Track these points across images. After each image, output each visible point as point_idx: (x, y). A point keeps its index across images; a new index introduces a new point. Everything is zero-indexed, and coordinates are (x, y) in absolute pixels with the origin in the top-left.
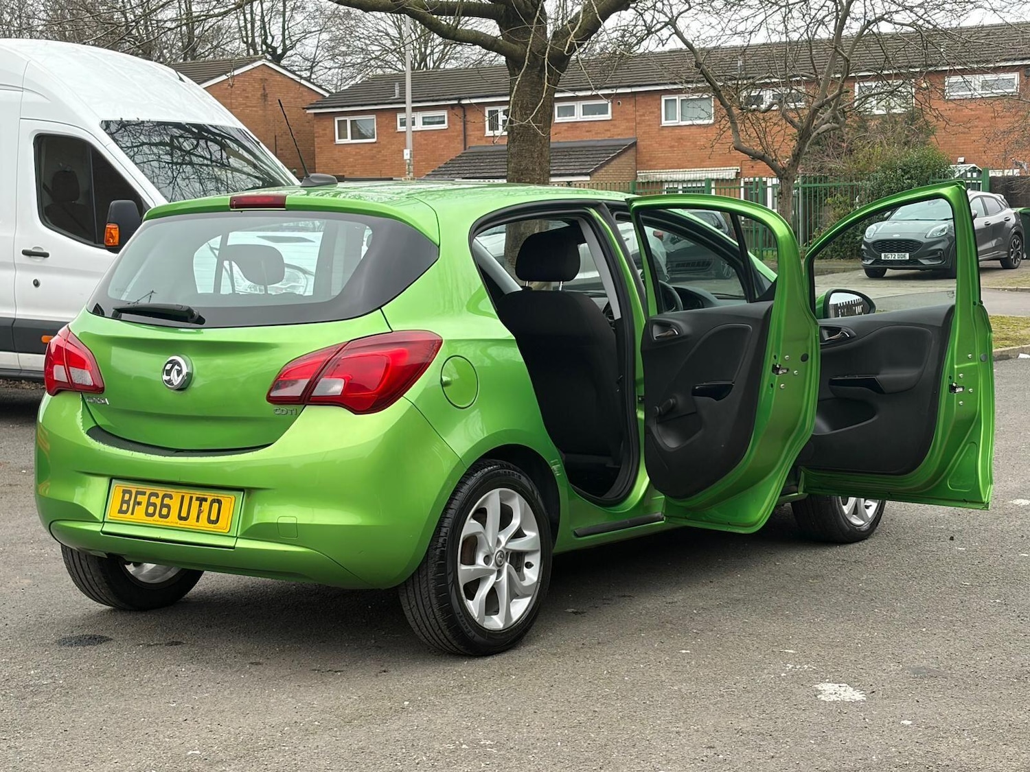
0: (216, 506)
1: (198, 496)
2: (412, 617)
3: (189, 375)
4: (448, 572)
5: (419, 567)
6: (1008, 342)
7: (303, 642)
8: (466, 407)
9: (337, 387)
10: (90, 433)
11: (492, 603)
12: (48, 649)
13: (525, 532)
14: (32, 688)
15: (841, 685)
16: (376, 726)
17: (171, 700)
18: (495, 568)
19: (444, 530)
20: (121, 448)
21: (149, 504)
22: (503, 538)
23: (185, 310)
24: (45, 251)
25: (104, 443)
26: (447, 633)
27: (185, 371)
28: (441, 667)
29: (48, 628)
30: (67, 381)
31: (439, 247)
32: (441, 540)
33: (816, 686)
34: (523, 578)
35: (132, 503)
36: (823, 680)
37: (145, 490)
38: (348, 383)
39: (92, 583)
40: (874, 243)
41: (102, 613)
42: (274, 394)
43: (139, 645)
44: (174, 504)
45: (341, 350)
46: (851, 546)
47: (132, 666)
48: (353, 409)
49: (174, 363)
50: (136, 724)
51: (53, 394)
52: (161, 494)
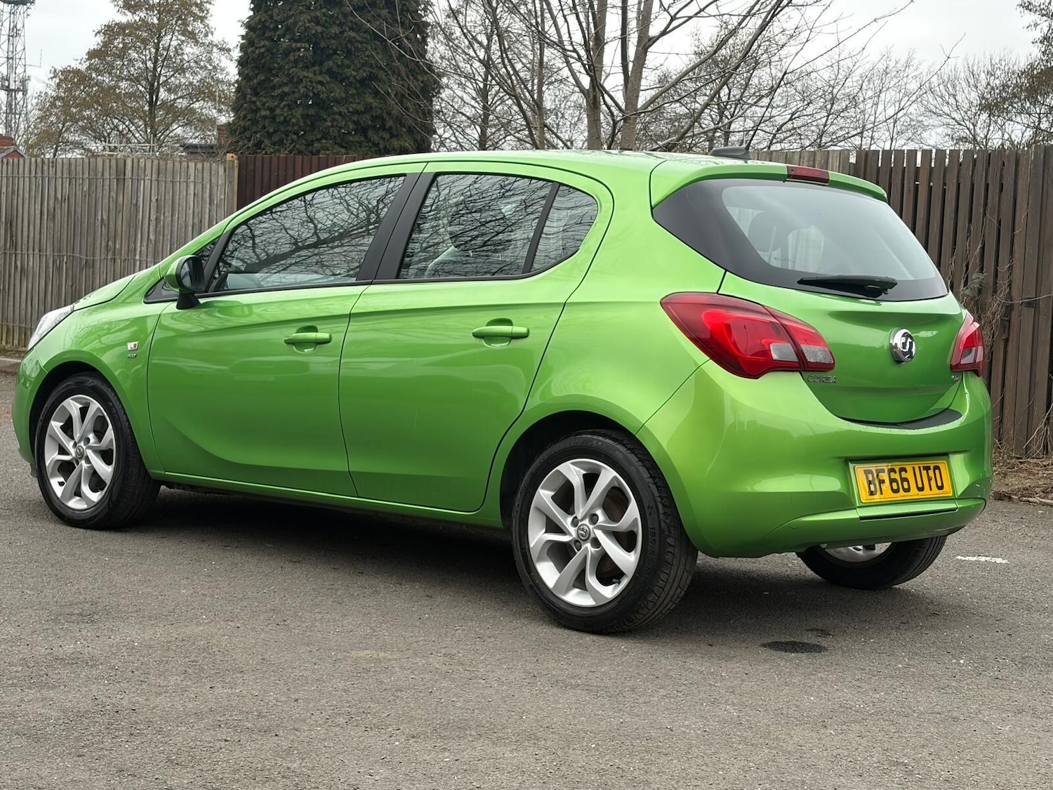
1: (923, 466)
30: (797, 361)
35: (877, 482)
42: (962, 362)
44: (909, 475)
49: (906, 336)
51: (756, 376)
52: (897, 469)
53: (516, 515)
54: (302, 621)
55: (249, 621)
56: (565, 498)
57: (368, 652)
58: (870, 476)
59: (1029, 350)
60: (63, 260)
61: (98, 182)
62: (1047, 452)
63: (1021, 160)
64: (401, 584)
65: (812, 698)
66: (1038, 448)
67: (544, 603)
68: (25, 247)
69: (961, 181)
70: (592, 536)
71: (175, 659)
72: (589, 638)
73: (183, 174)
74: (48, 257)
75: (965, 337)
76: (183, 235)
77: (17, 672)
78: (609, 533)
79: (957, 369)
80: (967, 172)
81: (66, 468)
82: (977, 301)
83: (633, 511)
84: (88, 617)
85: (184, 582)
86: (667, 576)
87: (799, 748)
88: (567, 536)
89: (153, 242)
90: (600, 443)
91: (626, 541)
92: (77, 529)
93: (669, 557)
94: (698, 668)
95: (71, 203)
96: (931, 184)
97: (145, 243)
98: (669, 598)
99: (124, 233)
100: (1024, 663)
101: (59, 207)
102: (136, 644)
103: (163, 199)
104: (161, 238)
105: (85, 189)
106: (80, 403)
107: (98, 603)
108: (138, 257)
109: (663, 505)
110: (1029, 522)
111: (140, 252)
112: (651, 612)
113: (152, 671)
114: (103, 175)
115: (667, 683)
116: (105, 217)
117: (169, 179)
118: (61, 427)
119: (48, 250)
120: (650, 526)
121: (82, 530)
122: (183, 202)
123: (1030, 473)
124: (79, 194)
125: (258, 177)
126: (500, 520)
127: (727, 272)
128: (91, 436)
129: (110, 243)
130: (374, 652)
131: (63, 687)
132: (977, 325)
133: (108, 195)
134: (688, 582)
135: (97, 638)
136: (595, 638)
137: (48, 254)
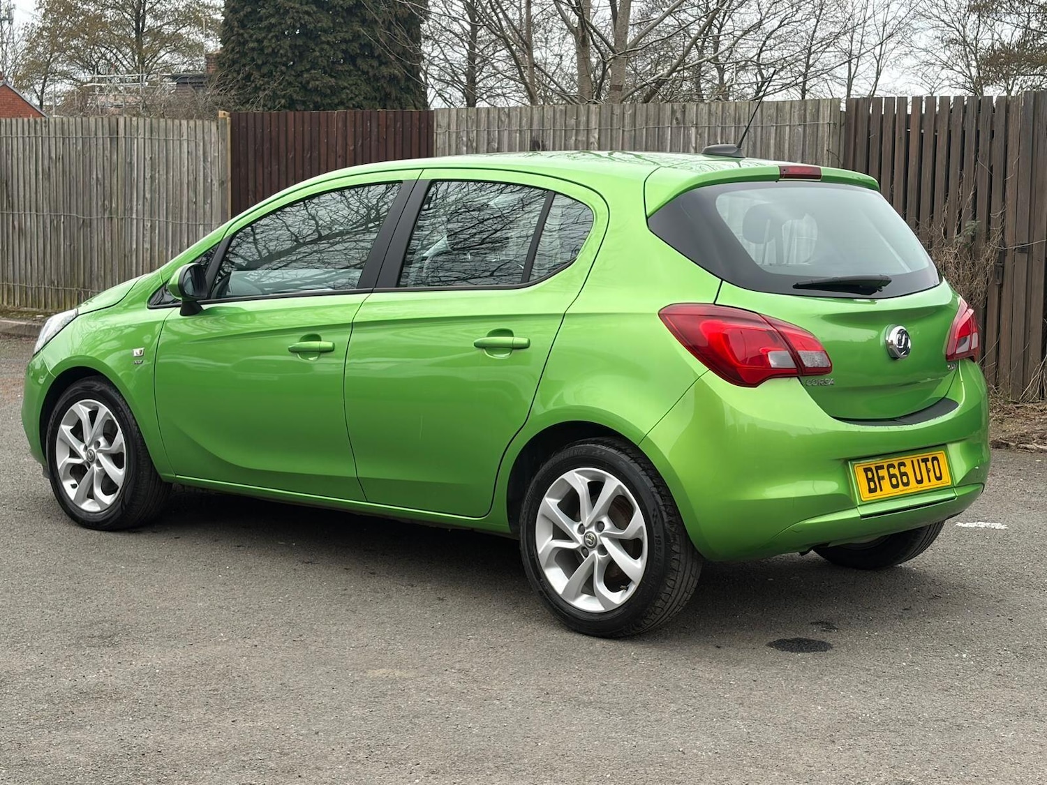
1: (921, 458)
30: (794, 367)
35: (876, 479)
37: (881, 464)
49: (902, 333)
51: (755, 385)
52: (896, 464)
53: (523, 521)
54: (317, 636)
55: (266, 637)
56: (571, 505)
57: (384, 670)
58: (870, 475)
59: (1023, 296)
60: (60, 220)
61: (92, 141)
62: (1043, 397)
63: (1011, 107)
64: (412, 586)
65: (819, 708)
66: (1034, 392)
67: (554, 609)
68: (21, 207)
69: (952, 128)
70: (599, 543)
71: (196, 688)
72: (599, 644)
73: (176, 132)
74: (45, 216)
75: (960, 326)
76: (178, 192)
77: (43, 710)
78: (614, 540)
79: (951, 358)
80: (957, 118)
81: (78, 471)
82: (970, 247)
83: (638, 520)
84: (108, 640)
85: (200, 592)
86: (673, 582)
87: (809, 768)
88: (574, 543)
89: (149, 201)
90: (603, 453)
91: (633, 548)
92: (92, 531)
93: (674, 565)
94: (707, 676)
95: (65, 163)
96: (923, 131)
97: (141, 202)
98: (676, 603)
99: (119, 191)
100: (1025, 654)
101: (54, 166)
102: (157, 671)
103: (157, 157)
104: (157, 196)
105: (79, 148)
106: (89, 407)
107: (117, 621)
108: (134, 216)
109: (668, 513)
110: (1027, 475)
111: (137, 210)
112: (659, 616)
113: (174, 704)
114: (96, 135)
115: (677, 696)
116: (100, 176)
117: (162, 137)
118: (71, 431)
119: (45, 211)
120: (655, 535)
121: (96, 532)
122: (177, 160)
123: (1027, 418)
124: (73, 154)
125: (251, 134)
126: (508, 526)
127: (724, 282)
128: (102, 440)
129: (106, 202)
130: (390, 670)
131: (88, 727)
132: (971, 311)
133: (102, 154)
134: (695, 585)
135: (119, 665)
136: (604, 642)
137: (45, 214)
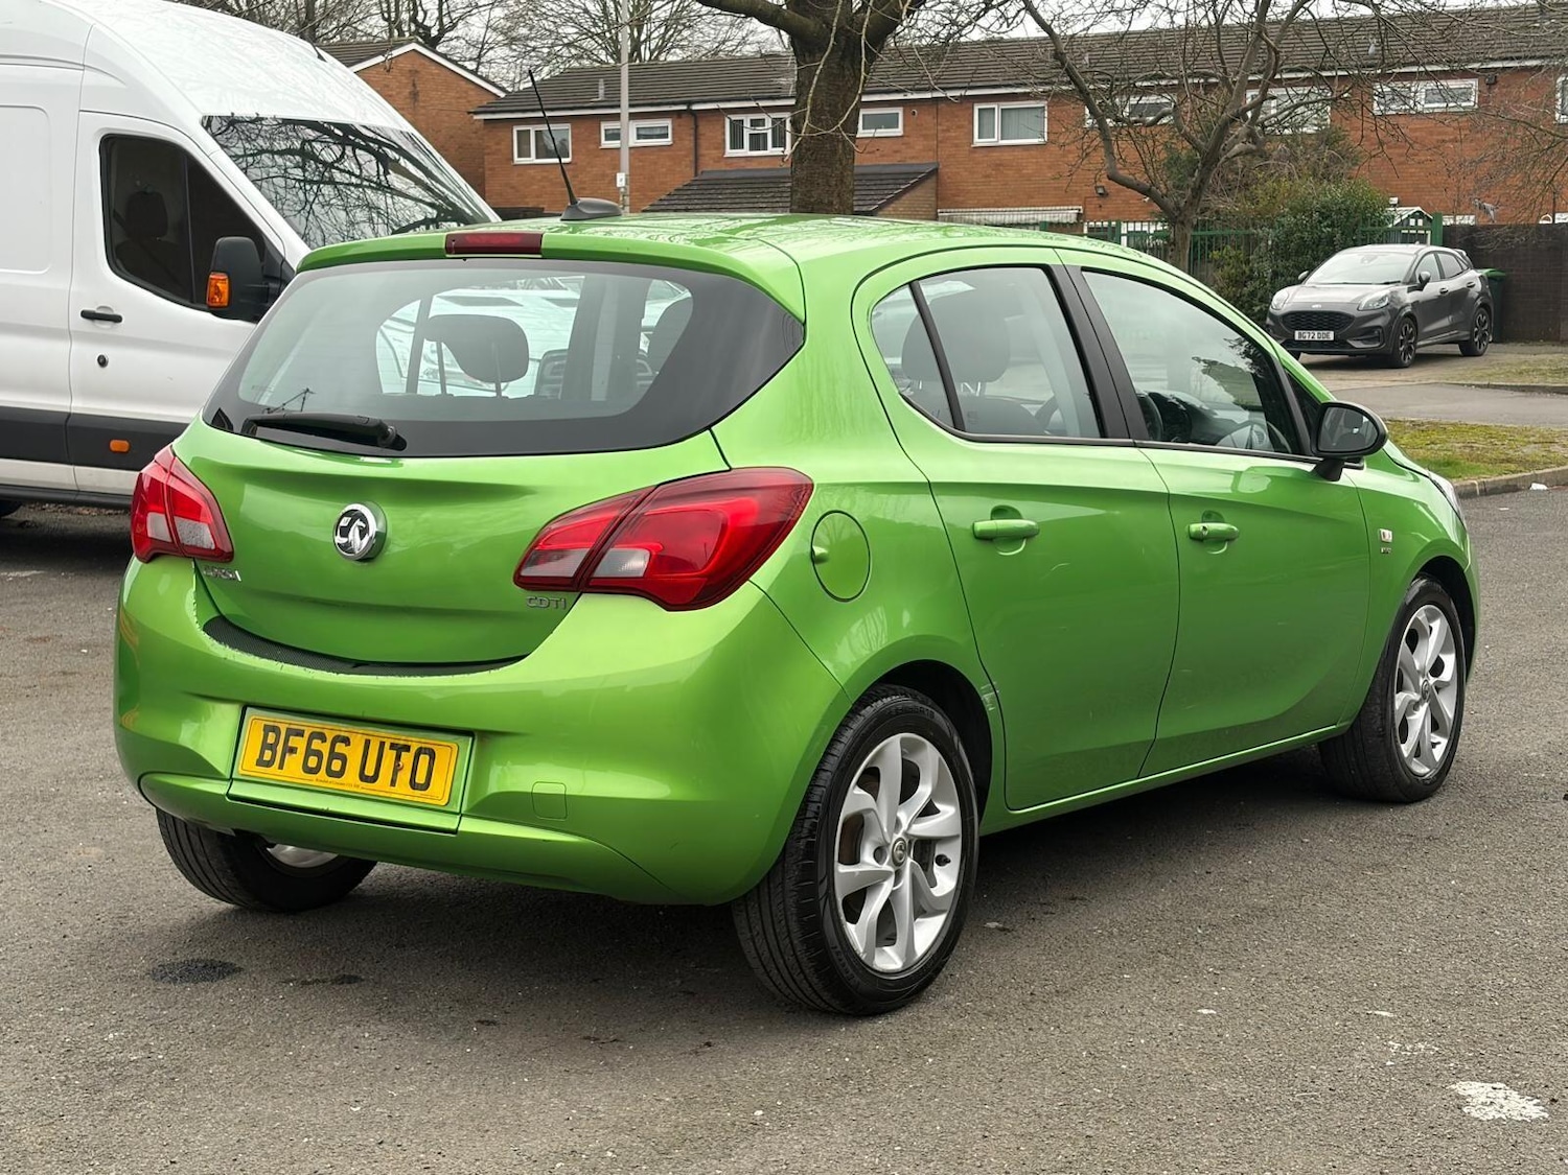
0: (424, 759)
1: (393, 741)
2: (753, 952)
3: (381, 537)
4: (819, 880)
5: (769, 872)
6: (1513, 466)
7: (561, 980)
8: (848, 600)
9: (636, 563)
10: (210, 628)
11: (886, 928)
12: (135, 987)
13: (938, 805)
14: (111, 1069)
15: (1495, 1085)
16: (715, 1162)
17: (352, 1099)
18: (891, 869)
19: (813, 807)
20: (262, 657)
21: (309, 752)
22: (904, 817)
23: (372, 425)
24: (116, 313)
25: (233, 646)
26: (814, 979)
27: (373, 529)
28: (803, 1037)
29: (134, 946)
30: (169, 540)
31: (804, 324)
32: (807, 824)
33: (1453, 1087)
34: (933, 883)
35: (280, 748)
36: (1458, 1075)
37: (302, 728)
38: (657, 556)
39: (207, 867)
40: (1285, 316)
41: (221, 917)
42: (526, 572)
43: (287, 982)
44: (354, 753)
45: (643, 499)
46: (1412, 809)
47: (279, 1025)
48: (665, 602)
49: (355, 515)
50: (295, 1151)
51: (145, 560)
58: (271, 738)
